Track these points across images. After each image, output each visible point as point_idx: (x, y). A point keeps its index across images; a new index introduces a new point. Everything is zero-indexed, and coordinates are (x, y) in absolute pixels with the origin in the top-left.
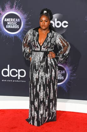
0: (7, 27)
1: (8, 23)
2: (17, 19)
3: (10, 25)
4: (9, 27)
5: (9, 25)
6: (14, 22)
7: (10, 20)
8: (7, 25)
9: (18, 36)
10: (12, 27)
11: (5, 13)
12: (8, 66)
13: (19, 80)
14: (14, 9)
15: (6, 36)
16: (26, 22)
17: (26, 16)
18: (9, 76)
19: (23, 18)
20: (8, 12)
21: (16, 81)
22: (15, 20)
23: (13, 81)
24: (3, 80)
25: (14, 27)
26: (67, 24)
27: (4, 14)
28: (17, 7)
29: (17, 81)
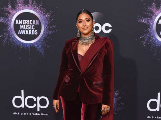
0: (19, 33)
1: (22, 27)
2: (34, 21)
3: (24, 29)
4: (23, 32)
5: (22, 29)
6: (30, 25)
7: (23, 22)
8: (19, 30)
9: (36, 46)
10: (27, 33)
11: (16, 12)
12: (23, 91)
13: (39, 112)
14: (30, 5)
15: (18, 47)
16: (48, 25)
17: (47, 15)
18: (23, 107)
19: (43, 19)
20: (20, 10)
21: (34, 114)
22: (32, 22)
23: (30, 114)
24: (14, 114)
25: (30, 33)
26: (110, 28)
27: (15, 14)
28: (34, 3)
29: (36, 114)
